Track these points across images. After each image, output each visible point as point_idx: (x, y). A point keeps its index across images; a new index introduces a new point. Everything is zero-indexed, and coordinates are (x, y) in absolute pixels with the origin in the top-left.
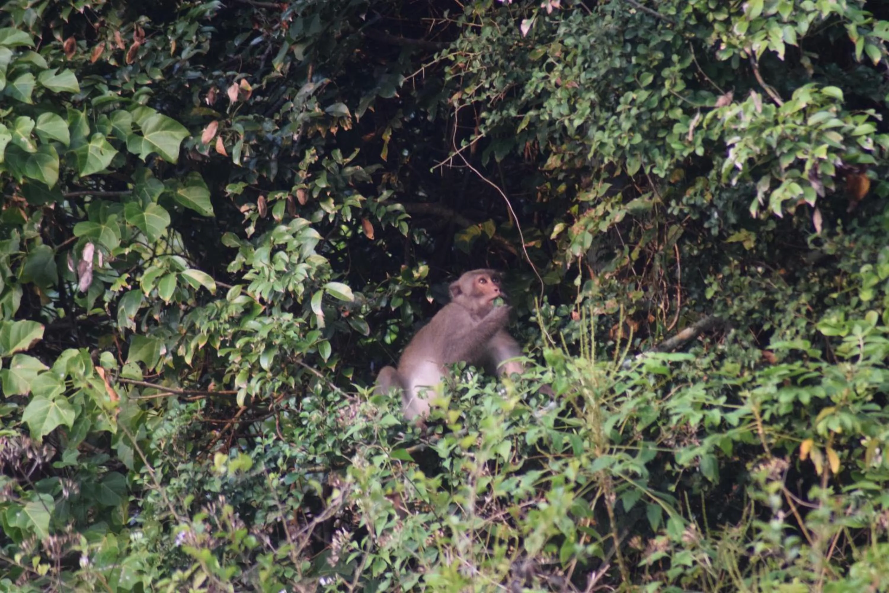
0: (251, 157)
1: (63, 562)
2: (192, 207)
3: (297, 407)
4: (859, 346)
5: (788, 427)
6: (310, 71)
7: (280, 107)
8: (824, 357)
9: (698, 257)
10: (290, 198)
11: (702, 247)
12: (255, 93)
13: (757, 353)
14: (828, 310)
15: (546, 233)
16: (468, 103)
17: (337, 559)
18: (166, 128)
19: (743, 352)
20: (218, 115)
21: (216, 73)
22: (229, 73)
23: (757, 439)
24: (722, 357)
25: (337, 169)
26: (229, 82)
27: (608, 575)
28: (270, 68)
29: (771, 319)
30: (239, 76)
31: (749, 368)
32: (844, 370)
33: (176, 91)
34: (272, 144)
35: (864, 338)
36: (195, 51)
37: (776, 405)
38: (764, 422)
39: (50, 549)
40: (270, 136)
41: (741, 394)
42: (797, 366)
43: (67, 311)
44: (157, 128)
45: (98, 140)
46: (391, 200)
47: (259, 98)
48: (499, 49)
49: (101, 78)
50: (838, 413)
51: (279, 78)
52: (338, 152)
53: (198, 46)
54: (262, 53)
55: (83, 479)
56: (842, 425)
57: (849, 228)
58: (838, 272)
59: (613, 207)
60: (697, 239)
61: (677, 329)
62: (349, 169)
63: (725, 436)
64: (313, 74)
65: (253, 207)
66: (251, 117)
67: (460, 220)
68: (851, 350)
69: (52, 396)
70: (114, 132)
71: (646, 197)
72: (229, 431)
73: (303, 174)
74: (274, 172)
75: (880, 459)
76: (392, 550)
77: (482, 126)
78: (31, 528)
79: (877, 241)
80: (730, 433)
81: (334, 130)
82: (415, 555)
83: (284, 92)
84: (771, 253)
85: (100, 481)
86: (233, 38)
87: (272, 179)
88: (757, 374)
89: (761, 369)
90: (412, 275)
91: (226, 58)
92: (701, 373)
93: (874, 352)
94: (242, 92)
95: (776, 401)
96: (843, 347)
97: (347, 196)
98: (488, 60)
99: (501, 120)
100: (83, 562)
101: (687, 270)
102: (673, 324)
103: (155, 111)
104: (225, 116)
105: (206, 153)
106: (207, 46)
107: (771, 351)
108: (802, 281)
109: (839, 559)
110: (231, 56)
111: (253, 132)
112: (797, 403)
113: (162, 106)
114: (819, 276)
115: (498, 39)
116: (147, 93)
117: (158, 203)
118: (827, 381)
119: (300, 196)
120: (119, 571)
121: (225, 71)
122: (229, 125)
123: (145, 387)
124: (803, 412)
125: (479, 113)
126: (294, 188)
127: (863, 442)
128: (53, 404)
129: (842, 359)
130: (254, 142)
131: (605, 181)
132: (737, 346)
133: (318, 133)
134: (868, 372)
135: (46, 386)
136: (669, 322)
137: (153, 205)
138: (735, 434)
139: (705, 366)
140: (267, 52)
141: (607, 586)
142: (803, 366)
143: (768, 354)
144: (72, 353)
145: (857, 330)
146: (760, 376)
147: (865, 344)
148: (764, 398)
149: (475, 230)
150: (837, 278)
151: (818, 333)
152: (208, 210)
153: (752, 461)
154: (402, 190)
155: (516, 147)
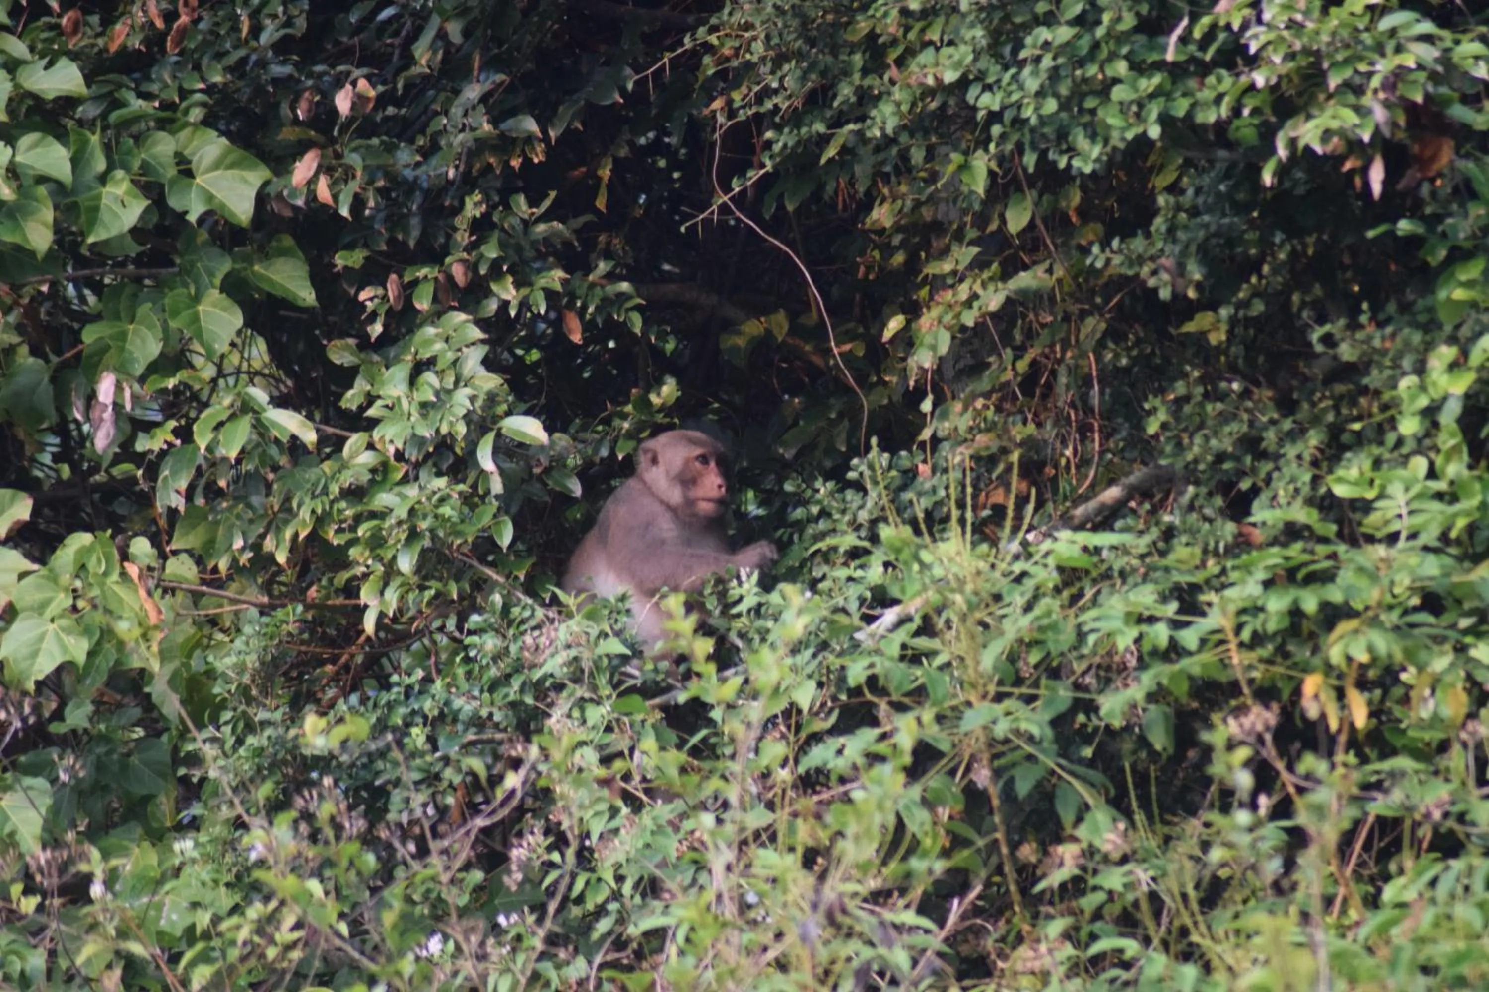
0: (377, 209)
1: (63, 891)
2: (279, 293)
3: (460, 628)
4: (1400, 516)
5: (1282, 652)
6: (477, 65)
7: (426, 125)
8: (1340, 535)
9: (1127, 370)
10: (441, 277)
11: (1134, 353)
12: (382, 101)
13: (1230, 528)
14: (1348, 455)
15: (873, 331)
16: (742, 116)
17: (519, 877)
18: (231, 166)
19: (1207, 526)
20: (321, 139)
21: (319, 68)
22: (341, 68)
23: (1230, 671)
24: (1169, 534)
25: (519, 227)
26: (339, 83)
27: (980, 903)
28: (409, 60)
29: (1254, 471)
30: (357, 73)
31: (1216, 553)
32: (1375, 556)
33: (250, 100)
34: (411, 187)
35: (1407, 504)
36: (283, 32)
37: (1261, 616)
38: (1241, 645)
39: (40, 870)
40: (409, 173)
41: (1203, 598)
42: (1296, 550)
43: (74, 467)
44: (217, 165)
45: (118, 183)
46: (611, 277)
47: (391, 110)
48: (795, 23)
49: (125, 79)
50: (1365, 629)
51: (425, 78)
52: (521, 199)
53: (289, 23)
54: (396, 34)
55: (101, 750)
56: (1370, 649)
57: (1381, 317)
58: (1365, 391)
59: (984, 285)
60: (1126, 339)
61: (1094, 490)
62: (541, 228)
63: (1177, 667)
64: (481, 69)
65: (380, 291)
66: (375, 141)
67: (730, 311)
68: (1387, 522)
69: (49, 612)
70: (146, 168)
71: (1040, 271)
72: (347, 667)
73: (462, 237)
74: (415, 233)
75: (1431, 704)
76: (618, 866)
77: (767, 153)
78: (12, 834)
79: (1428, 338)
80: (1185, 663)
81: (515, 163)
82: (658, 873)
83: (434, 100)
84: (1250, 359)
85: (128, 755)
86: (347, 10)
87: (412, 243)
88: (1229, 564)
89: (1237, 556)
90: (649, 403)
91: (337, 43)
92: (1135, 562)
93: (1425, 526)
94: (359, 100)
95: (1262, 609)
96: (1374, 518)
97: (539, 271)
98: (775, 41)
99: (798, 143)
100: (96, 890)
101: (1108, 391)
102: (1088, 483)
103: (215, 134)
104: (333, 141)
105: (300, 202)
106: (301, 23)
107: (1254, 525)
108: (1306, 406)
109: (1366, 873)
110: (345, 39)
111: (379, 167)
112: (1296, 613)
113: (228, 124)
114: (1332, 397)
115: (793, 7)
116: (203, 105)
117: (222, 291)
118: (1346, 576)
119: (458, 273)
120: (160, 907)
121: (333, 66)
122: (338, 156)
123: (203, 594)
124: (1306, 626)
125: (760, 134)
126: (448, 260)
127: (1404, 676)
128: (51, 627)
129: (1371, 539)
130: (381, 183)
131: (972, 243)
132: (1194, 516)
133: (490, 165)
134: (1413, 560)
135: (39, 596)
136: (1081, 478)
137: (214, 294)
138: (1193, 665)
139: (1142, 550)
140: (404, 33)
141: (979, 921)
142: (1304, 551)
143: (1247, 529)
144: (83, 539)
145: (1396, 489)
146: (1234, 568)
147: (1411, 513)
148: (1241, 605)
149: (753, 328)
150: (1363, 401)
151: (1330, 493)
152: (307, 296)
153: (1221, 709)
154: (630, 261)
155: (821, 186)
